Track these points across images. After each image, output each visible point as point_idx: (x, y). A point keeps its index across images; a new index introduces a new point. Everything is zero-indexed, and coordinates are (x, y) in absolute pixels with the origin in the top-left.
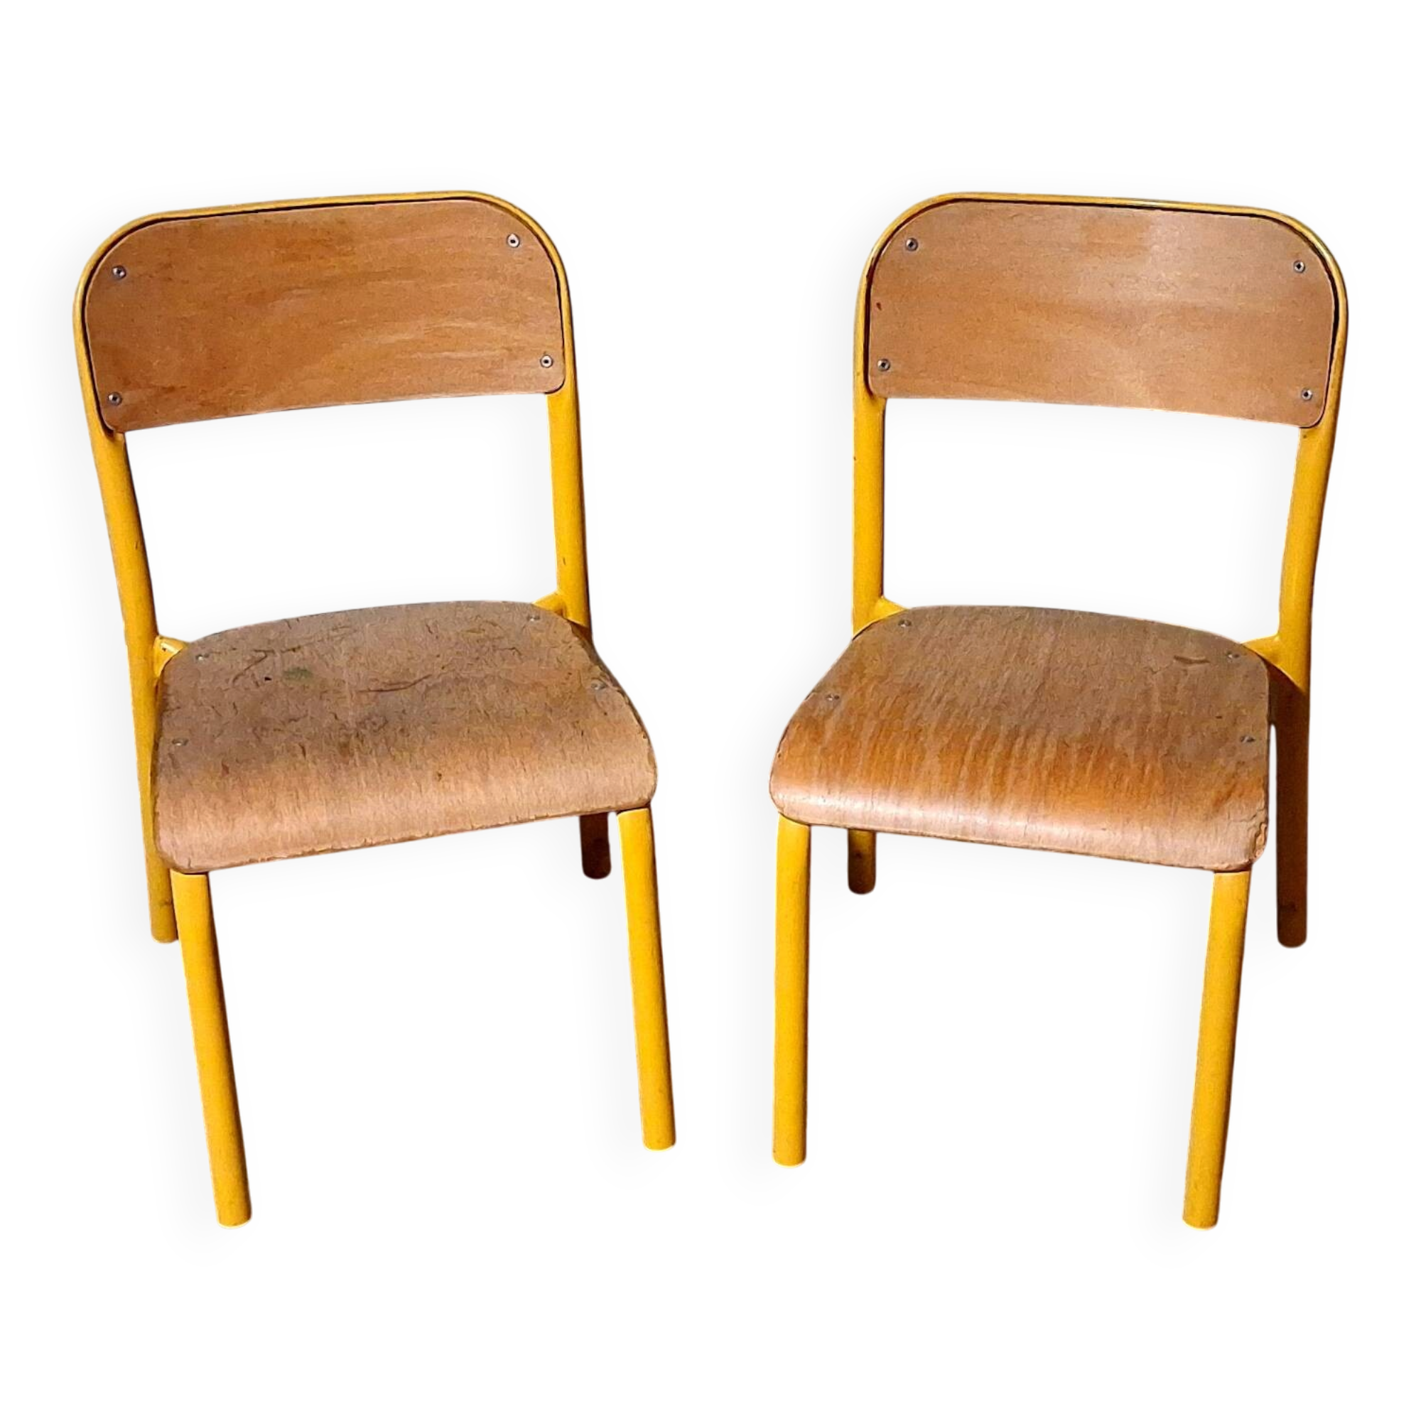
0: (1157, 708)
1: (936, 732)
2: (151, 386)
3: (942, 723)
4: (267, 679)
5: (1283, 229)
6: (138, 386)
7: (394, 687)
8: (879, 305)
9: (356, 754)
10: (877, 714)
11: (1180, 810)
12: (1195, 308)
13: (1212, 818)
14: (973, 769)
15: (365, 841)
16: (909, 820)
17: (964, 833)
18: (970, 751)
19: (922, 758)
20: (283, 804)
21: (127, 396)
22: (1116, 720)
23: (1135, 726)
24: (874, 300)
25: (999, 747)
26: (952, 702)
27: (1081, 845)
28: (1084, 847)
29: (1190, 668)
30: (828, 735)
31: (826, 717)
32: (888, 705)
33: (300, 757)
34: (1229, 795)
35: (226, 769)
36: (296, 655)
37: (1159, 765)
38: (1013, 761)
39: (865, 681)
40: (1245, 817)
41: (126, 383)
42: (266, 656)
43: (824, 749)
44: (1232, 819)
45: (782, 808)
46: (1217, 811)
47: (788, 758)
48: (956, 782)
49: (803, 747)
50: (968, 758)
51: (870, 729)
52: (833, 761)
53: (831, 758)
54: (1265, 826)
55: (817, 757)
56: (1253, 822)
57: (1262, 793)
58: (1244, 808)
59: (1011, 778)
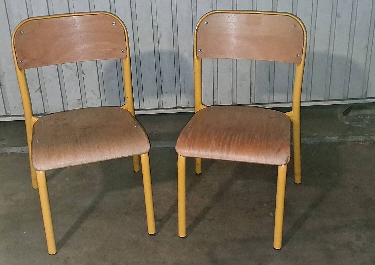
0: (265, 129)
1: (214, 135)
2: (30, 59)
3: (216, 133)
4: (58, 126)
6: (27, 58)
7: (88, 127)
9: (79, 143)
10: (200, 131)
11: (270, 152)
14: (223, 143)
18: (222, 139)
19: (211, 141)
21: (24, 61)
23: (260, 133)
29: (272, 119)
31: (189, 132)
32: (203, 129)
33: (66, 144)
34: (282, 148)
35: (49, 147)
36: (65, 120)
37: (266, 141)
38: (232, 141)
39: (198, 123)
41: (24, 58)
42: (58, 121)
43: (188, 139)
44: (282, 153)
45: (179, 153)
46: (279, 152)
47: (180, 141)
48: (219, 146)
49: (183, 139)
50: (222, 141)
51: (199, 134)
52: (191, 142)
53: (190, 141)
54: (290, 155)
55: (187, 141)
56: (287, 154)
57: (289, 147)
58: (285, 151)
59: (231, 145)
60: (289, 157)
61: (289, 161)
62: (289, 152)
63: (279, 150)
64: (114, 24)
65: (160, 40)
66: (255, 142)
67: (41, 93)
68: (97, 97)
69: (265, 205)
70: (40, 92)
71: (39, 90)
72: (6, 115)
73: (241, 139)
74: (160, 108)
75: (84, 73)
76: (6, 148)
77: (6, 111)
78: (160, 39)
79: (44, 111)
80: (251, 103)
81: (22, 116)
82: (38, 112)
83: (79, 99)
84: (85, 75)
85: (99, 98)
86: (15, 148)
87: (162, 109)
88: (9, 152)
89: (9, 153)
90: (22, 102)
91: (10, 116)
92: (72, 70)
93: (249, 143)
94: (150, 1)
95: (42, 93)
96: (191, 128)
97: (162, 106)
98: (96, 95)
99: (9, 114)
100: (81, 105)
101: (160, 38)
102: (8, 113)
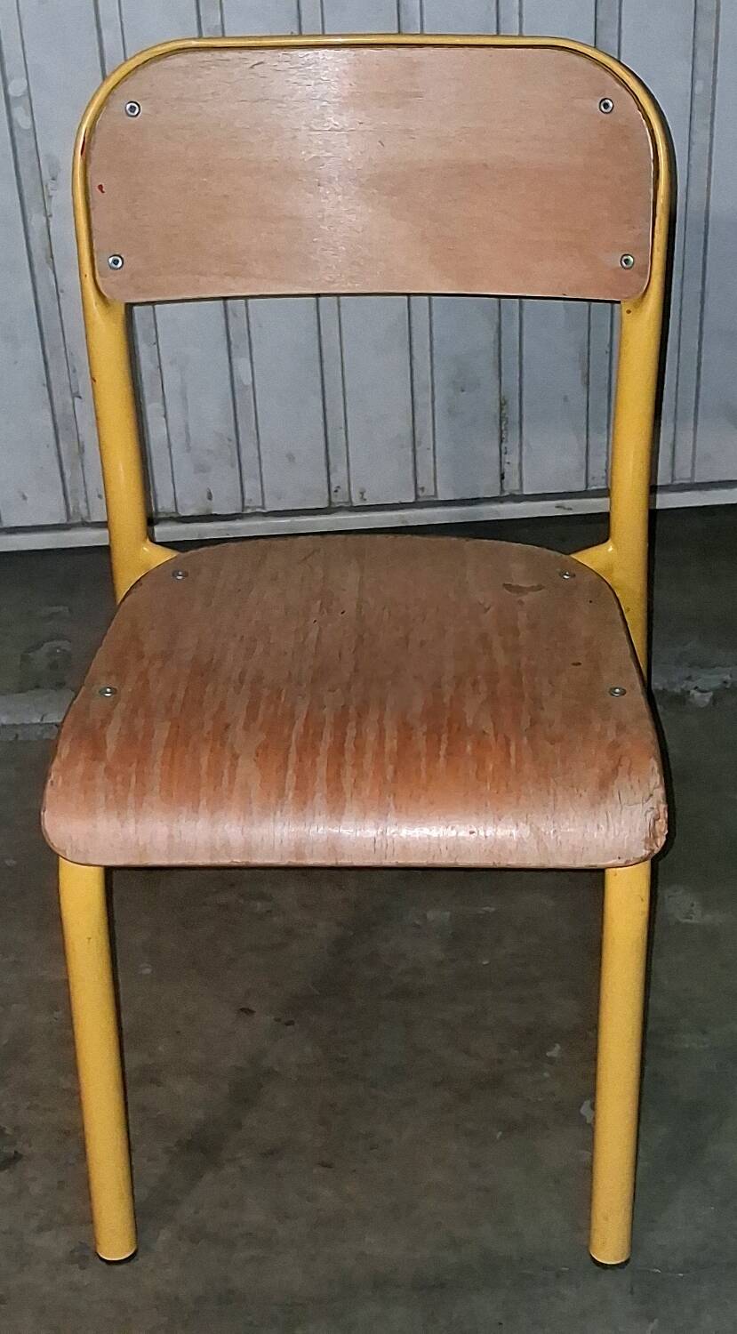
0: (502, 659)
1: (246, 728)
3: (252, 709)
5: (583, 61)
8: (100, 187)
10: (168, 710)
11: (560, 798)
12: (485, 165)
13: (599, 804)
14: (300, 774)
16: (227, 845)
17: (299, 854)
18: (293, 749)
19: (234, 766)
22: (459, 681)
23: (483, 687)
24: (94, 182)
25: (327, 740)
26: (258, 679)
27: (445, 854)
28: (450, 856)
29: (524, 598)
30: (111, 747)
31: (104, 724)
32: (180, 695)
34: (615, 771)
37: (525, 740)
38: (348, 756)
39: (145, 662)
40: (639, 796)
43: (107, 769)
44: (624, 801)
45: (64, 851)
46: (604, 797)
47: (64, 782)
48: (281, 795)
49: (80, 768)
50: (293, 757)
51: (162, 732)
52: (126, 783)
53: (119, 778)
54: (663, 806)
55: (100, 780)
56: (650, 804)
57: (654, 765)
58: (636, 786)
59: (347, 782)
60: (656, 820)
61: (661, 841)
62: (660, 792)
63: (604, 785)
65: (50, 197)
66: (469, 748)
69: (555, 1052)
73: (391, 744)
78: (51, 193)
80: (502, 490)
93: (442, 759)
94: (15, 3)
96: (114, 691)
101: (50, 186)
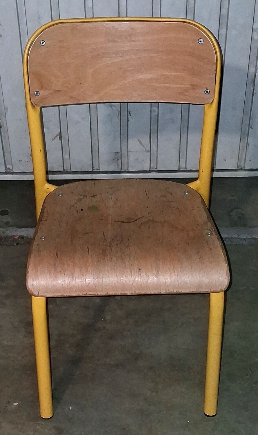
2: (51, 89)
4: (82, 210)
6: (46, 89)
7: (129, 221)
9: (108, 255)
15: (107, 292)
20: (76, 274)
21: (41, 93)
33: (87, 253)
35: (57, 255)
36: (94, 200)
41: (42, 88)
42: (84, 198)
64: (200, 41)
67: (60, 141)
68: (145, 150)
70: (60, 139)
71: (59, 136)
72: (6, 172)
74: (240, 168)
75: (130, 113)
76: (10, 228)
77: (6, 166)
79: (62, 167)
81: (29, 174)
82: (53, 170)
83: (116, 152)
84: (131, 115)
85: (148, 151)
86: (26, 229)
87: (242, 169)
88: (16, 236)
89: (16, 238)
90: (32, 153)
91: (11, 172)
92: (111, 107)
95: (62, 140)
97: (243, 166)
98: (144, 147)
99: (10, 170)
100: (118, 161)
102: (9, 168)
